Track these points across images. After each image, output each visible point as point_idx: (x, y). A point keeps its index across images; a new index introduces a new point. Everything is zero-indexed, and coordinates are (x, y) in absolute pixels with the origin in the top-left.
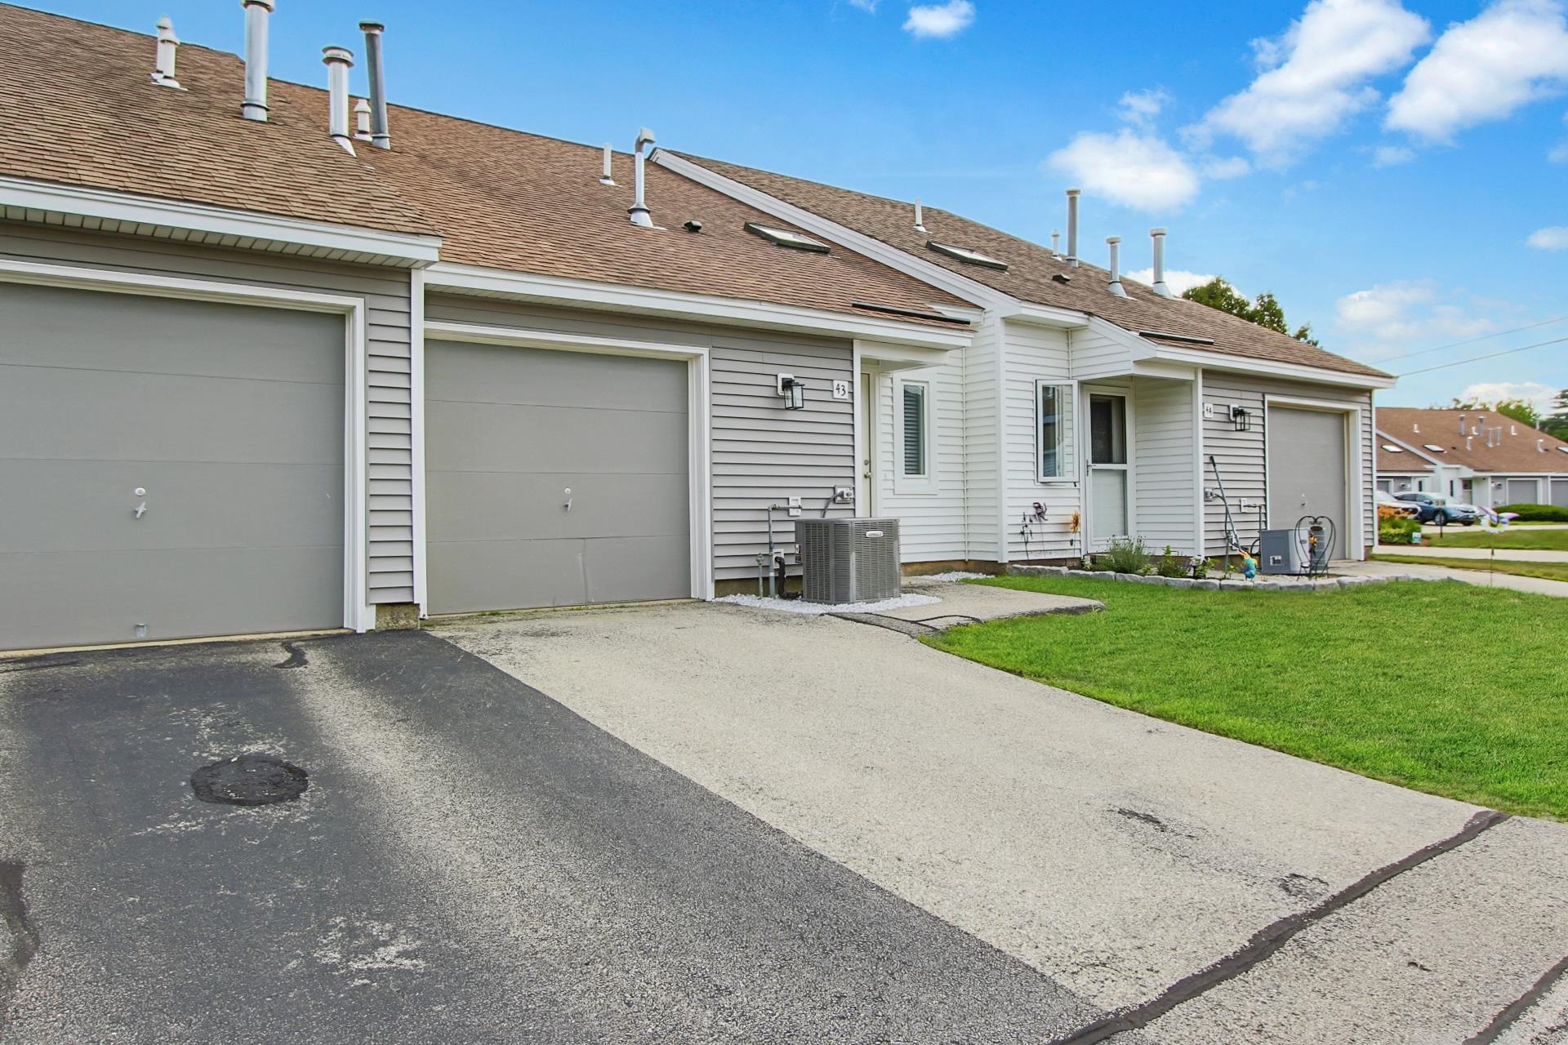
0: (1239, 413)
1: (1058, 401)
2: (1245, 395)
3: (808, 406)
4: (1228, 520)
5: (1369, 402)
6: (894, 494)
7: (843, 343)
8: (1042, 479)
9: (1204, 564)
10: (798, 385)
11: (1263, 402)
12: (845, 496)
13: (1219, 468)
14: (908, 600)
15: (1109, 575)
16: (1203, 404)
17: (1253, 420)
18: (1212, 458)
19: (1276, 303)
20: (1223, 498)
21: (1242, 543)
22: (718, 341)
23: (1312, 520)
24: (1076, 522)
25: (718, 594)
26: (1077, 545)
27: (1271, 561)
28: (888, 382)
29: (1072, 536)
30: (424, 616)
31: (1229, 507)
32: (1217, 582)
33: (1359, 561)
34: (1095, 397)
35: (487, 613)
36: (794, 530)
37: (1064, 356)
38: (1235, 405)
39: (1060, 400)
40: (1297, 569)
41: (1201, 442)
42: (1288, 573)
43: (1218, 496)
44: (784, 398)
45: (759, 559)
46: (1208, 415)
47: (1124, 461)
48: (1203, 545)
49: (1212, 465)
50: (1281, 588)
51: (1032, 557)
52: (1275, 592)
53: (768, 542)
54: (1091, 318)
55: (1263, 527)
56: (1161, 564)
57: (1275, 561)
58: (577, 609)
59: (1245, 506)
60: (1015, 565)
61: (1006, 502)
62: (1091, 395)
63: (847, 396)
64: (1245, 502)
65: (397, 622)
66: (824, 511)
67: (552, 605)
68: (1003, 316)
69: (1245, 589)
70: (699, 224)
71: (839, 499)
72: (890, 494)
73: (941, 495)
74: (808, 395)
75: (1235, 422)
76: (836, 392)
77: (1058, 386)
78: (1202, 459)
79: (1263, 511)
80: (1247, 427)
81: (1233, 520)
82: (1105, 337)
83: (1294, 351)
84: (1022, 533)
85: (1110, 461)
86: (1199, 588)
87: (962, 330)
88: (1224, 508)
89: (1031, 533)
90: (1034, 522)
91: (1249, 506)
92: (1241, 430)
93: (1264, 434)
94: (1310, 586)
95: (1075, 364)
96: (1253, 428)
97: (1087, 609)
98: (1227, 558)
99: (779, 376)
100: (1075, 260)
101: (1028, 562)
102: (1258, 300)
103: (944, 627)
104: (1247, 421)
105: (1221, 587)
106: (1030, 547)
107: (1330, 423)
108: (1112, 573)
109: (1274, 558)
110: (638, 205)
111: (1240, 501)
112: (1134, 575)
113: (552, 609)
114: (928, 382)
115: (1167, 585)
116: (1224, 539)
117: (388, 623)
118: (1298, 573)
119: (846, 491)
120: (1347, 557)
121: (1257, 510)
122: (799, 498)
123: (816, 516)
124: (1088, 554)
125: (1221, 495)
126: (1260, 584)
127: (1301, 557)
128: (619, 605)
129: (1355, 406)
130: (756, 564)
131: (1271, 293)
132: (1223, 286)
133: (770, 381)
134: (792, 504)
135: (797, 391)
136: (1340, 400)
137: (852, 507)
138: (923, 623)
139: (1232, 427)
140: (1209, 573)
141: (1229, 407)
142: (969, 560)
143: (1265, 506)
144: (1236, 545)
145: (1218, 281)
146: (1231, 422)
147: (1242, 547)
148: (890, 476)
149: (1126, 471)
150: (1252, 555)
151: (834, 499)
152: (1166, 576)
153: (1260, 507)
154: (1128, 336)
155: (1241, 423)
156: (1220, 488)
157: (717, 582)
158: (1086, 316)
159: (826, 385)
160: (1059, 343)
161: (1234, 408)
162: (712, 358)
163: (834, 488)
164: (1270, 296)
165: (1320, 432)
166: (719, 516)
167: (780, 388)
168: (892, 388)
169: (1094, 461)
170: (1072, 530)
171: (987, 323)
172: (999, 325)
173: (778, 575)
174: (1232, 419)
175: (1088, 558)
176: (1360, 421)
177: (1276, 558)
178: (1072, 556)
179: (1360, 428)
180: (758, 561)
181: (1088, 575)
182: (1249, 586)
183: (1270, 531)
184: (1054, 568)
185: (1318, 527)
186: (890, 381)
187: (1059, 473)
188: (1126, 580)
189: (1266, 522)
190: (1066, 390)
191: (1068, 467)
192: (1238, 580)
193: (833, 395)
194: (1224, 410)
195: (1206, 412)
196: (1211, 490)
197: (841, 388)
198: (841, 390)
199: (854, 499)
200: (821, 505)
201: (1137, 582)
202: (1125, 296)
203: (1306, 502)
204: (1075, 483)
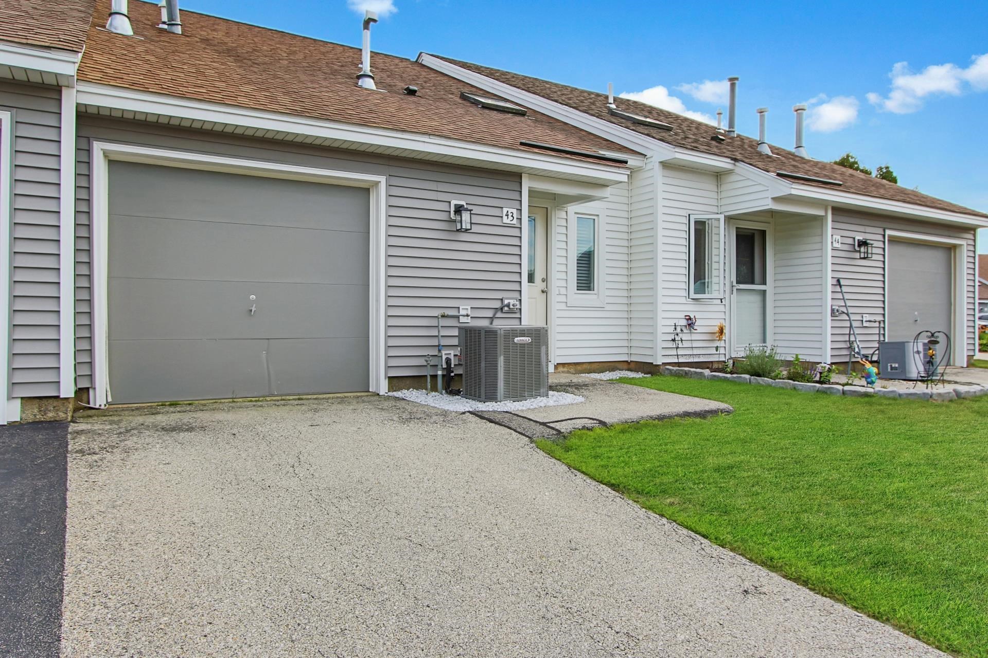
0: (863, 243)
1: (708, 232)
2: (869, 229)
3: (475, 229)
4: (852, 332)
5: (973, 238)
6: (567, 306)
7: (513, 176)
8: (693, 295)
9: (830, 370)
10: (467, 210)
11: (884, 236)
12: (511, 307)
13: (844, 289)
14: (555, 399)
15: (744, 377)
16: (832, 235)
17: (875, 251)
18: (838, 281)
19: (892, 172)
20: (848, 314)
21: (863, 352)
22: (394, 171)
23: (929, 334)
24: (721, 331)
25: (391, 388)
26: (722, 351)
27: (889, 367)
28: (563, 215)
29: (717, 344)
30: (100, 406)
31: (853, 322)
32: (840, 387)
33: (962, 367)
34: (739, 230)
35: (167, 403)
36: (457, 335)
37: (714, 195)
38: (859, 237)
39: (710, 231)
40: (914, 375)
41: (830, 267)
42: (904, 378)
43: (844, 313)
44: (455, 221)
45: (428, 359)
46: (836, 245)
47: (764, 282)
48: (829, 352)
49: (838, 287)
50: (900, 395)
51: (681, 360)
52: (894, 399)
53: (437, 344)
54: (737, 164)
55: (882, 339)
56: (790, 370)
57: (892, 368)
58: (256, 401)
59: (866, 321)
60: (667, 367)
61: (661, 315)
62: (737, 228)
63: (515, 222)
64: (865, 318)
65: (45, 414)
66: (492, 319)
67: (231, 397)
68: (661, 160)
69: (866, 395)
70: (416, 88)
71: (506, 308)
72: (563, 306)
73: (608, 307)
74: (476, 219)
75: (860, 252)
76: (505, 218)
77: (709, 219)
78: (830, 281)
79: (882, 325)
80: (870, 256)
81: (856, 332)
82: (749, 179)
83: (910, 196)
84: (674, 340)
85: (753, 282)
86: (824, 392)
87: (619, 167)
88: (849, 322)
89: (682, 340)
90: (685, 331)
91: (870, 321)
92: (864, 258)
93: (884, 262)
94: (928, 394)
95: (723, 202)
96: (875, 257)
97: (714, 412)
98: (850, 363)
99: (452, 202)
100: (734, 131)
101: (679, 364)
102: (878, 171)
103: (568, 431)
104: (870, 251)
105: (844, 393)
106: (680, 352)
107: (939, 255)
108: (747, 376)
109: (891, 366)
110: (365, 72)
111: (862, 317)
112: (766, 379)
113: (231, 400)
114: (598, 215)
115: (795, 388)
116: (849, 348)
117: (35, 415)
118: (916, 379)
119: (512, 302)
120: (952, 364)
121: (877, 324)
122: (469, 308)
123: (485, 323)
124: (731, 358)
125: (846, 312)
126: (880, 391)
127: (916, 366)
128: (297, 397)
129: (962, 242)
130: (425, 364)
131: (888, 165)
132: (851, 160)
133: (443, 206)
134: (462, 312)
135: (466, 216)
136: (950, 236)
137: (518, 315)
138: (551, 425)
139: (857, 255)
140: (834, 378)
141: (854, 238)
142: (631, 361)
143: (884, 321)
144: (858, 353)
145: (848, 156)
146: (856, 251)
147: (863, 355)
148: (563, 291)
149: (766, 290)
150: (872, 362)
151: (502, 309)
152: (794, 381)
153: (880, 322)
154: (768, 177)
155: (864, 253)
156: (846, 306)
157: (391, 379)
158: (732, 162)
159: (496, 212)
160: (710, 185)
161: (858, 240)
162: (389, 185)
163: (502, 299)
164: (887, 168)
165: (931, 262)
166: (392, 322)
167: (452, 213)
168: (567, 219)
169: (738, 282)
170: (718, 339)
171: (649, 167)
172: (657, 167)
173: (445, 373)
174: (857, 248)
175: (731, 362)
176: (965, 253)
177: (893, 366)
178: (717, 360)
179: (965, 259)
180: (427, 361)
181: (727, 377)
182: (871, 392)
183: (888, 343)
184: (698, 370)
185: (935, 341)
186: (565, 213)
187: (708, 291)
188: (759, 383)
189: (884, 335)
190: (715, 223)
191: (715, 287)
192: (859, 385)
193: (502, 220)
194: (850, 241)
195: (834, 243)
196: (837, 308)
197: (510, 215)
198: (510, 216)
199: (520, 309)
200: (490, 314)
201: (769, 385)
202: (770, 154)
203: (918, 319)
204: (721, 299)
